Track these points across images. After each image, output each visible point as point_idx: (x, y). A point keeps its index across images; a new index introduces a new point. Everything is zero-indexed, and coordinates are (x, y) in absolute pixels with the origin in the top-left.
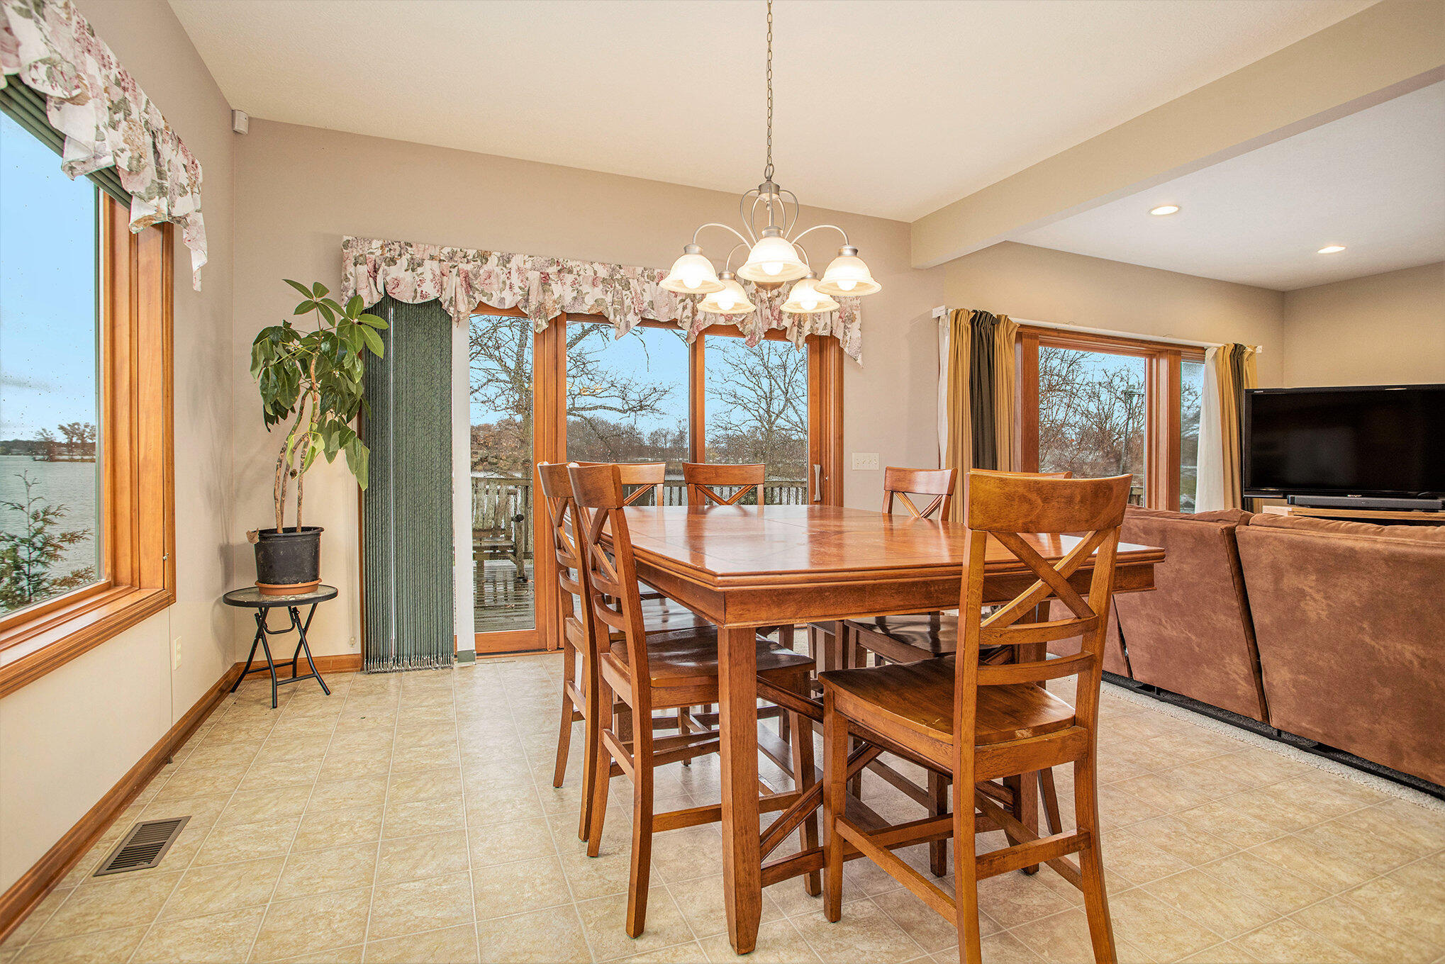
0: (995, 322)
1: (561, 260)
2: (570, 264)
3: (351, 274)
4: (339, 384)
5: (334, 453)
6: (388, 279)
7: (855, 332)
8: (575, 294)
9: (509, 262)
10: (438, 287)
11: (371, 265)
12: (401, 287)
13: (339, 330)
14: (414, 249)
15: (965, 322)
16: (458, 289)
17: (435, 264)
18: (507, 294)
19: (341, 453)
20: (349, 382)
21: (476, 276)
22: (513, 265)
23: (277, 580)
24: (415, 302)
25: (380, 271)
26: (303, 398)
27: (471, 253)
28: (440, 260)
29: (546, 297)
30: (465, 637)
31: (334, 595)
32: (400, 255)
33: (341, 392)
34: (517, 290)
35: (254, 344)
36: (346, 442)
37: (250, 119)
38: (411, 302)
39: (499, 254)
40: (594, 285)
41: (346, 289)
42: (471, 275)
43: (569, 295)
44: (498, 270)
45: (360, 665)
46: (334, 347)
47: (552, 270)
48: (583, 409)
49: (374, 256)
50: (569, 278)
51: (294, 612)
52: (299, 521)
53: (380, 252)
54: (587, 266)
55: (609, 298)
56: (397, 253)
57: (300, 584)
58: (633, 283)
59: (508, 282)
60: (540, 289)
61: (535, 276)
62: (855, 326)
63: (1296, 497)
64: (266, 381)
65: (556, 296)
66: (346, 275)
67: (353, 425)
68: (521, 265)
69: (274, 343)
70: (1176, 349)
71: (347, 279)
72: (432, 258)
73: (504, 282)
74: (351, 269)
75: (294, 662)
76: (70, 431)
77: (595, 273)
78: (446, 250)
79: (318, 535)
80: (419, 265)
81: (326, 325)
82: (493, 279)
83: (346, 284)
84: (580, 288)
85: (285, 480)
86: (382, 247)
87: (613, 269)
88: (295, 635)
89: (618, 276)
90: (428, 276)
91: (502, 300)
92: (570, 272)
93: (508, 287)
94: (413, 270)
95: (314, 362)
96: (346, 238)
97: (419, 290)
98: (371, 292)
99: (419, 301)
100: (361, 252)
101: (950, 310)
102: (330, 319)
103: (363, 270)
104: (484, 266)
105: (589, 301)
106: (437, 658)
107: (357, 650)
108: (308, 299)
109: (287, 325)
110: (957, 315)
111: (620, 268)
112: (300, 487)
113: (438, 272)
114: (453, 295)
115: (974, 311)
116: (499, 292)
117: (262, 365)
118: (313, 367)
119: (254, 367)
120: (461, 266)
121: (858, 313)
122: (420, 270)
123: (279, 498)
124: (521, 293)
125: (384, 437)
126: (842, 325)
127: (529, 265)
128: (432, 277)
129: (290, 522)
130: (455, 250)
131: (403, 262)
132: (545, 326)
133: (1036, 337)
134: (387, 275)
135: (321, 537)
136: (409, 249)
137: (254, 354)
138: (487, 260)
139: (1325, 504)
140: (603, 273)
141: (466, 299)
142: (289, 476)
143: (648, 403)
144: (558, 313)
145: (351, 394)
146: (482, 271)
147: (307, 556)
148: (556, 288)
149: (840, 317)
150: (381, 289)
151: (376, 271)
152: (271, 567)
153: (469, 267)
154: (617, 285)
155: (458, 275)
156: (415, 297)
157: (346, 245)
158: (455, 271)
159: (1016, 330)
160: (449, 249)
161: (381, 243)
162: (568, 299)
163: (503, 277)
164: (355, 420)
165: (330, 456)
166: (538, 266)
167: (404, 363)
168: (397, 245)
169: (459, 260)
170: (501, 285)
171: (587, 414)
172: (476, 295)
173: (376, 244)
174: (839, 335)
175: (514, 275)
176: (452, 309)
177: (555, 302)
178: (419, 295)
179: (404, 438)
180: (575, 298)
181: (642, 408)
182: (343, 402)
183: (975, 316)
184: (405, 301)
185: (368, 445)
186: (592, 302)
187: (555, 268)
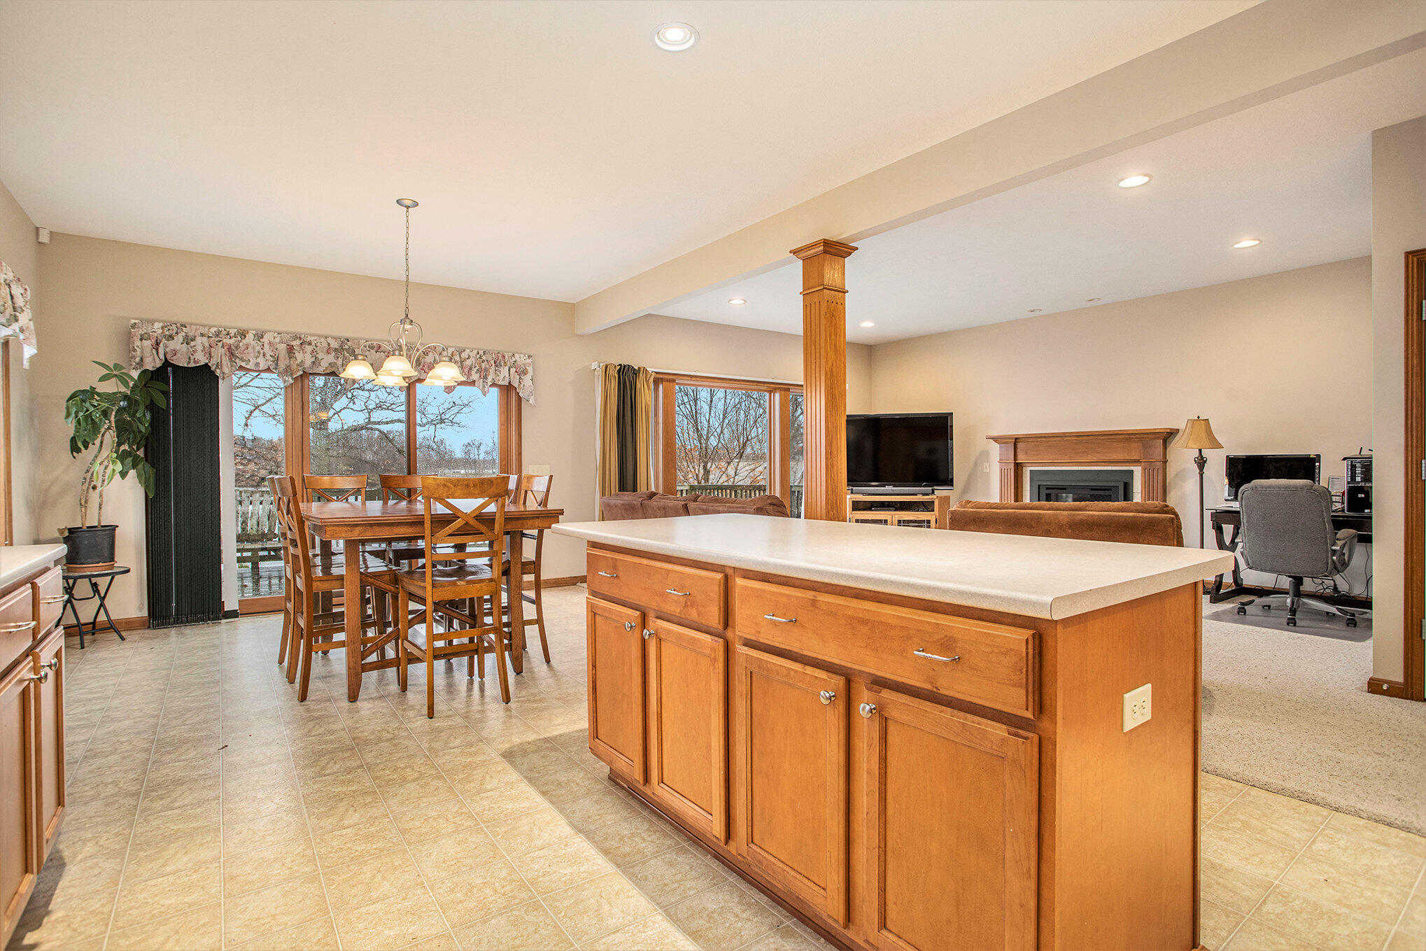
0: (636, 372)
1: (302, 336)
2: (309, 339)
3: (138, 347)
4: (131, 426)
5: (127, 472)
6: (168, 349)
7: (527, 380)
8: (313, 359)
9: (262, 337)
10: (207, 355)
11: (154, 341)
12: (178, 355)
13: (131, 392)
14: (187, 329)
15: (613, 372)
16: (223, 357)
17: (205, 339)
18: (261, 360)
19: (132, 473)
20: (139, 424)
21: (237, 347)
22: (265, 339)
23: (83, 561)
24: (189, 366)
25: (161, 345)
26: (103, 435)
27: (233, 332)
28: (209, 337)
29: (292, 362)
30: (230, 601)
31: (128, 571)
32: (177, 333)
33: (134, 432)
34: (268, 357)
35: (68, 401)
36: (137, 465)
37: (51, 233)
38: (186, 366)
39: (254, 332)
40: (328, 352)
41: (134, 357)
42: (233, 347)
43: (308, 361)
44: (253, 343)
45: (148, 624)
46: (130, 405)
47: (296, 343)
48: (379, 423)
49: (156, 334)
50: (309, 349)
51: (95, 586)
52: (99, 521)
53: (160, 331)
54: (322, 340)
55: (341, 361)
56: (175, 332)
57: (101, 564)
59: (262, 352)
60: (287, 356)
61: (282, 348)
62: (528, 377)
63: (854, 488)
64: (78, 427)
65: (299, 361)
66: (134, 347)
67: (141, 453)
68: (272, 340)
69: (83, 401)
70: (786, 387)
71: (135, 350)
72: (202, 335)
73: (259, 352)
74: (138, 343)
75: (94, 623)
77: (329, 344)
78: (213, 330)
79: (114, 530)
80: (192, 340)
81: (123, 389)
82: (250, 349)
83: (134, 353)
84: (317, 355)
85: (87, 492)
86: (162, 328)
87: (342, 342)
88: (97, 601)
89: (346, 347)
90: (199, 348)
91: (257, 364)
92: (310, 344)
93: (261, 355)
94: (187, 344)
95: (114, 413)
96: (133, 321)
97: (192, 358)
98: (154, 359)
99: (192, 365)
100: (146, 331)
101: (601, 365)
102: (126, 384)
103: (147, 343)
104: (243, 341)
105: (324, 364)
106: (208, 615)
107: (145, 613)
108: (108, 372)
109: (93, 389)
110: (607, 368)
111: (348, 341)
112: (101, 496)
113: (207, 345)
114: (219, 361)
115: (620, 365)
116: (254, 359)
117: (73, 415)
118: (113, 416)
119: (68, 415)
120: (225, 340)
121: (530, 369)
122: (192, 344)
123: (83, 503)
124: (272, 359)
125: (167, 460)
126: (518, 377)
127: (277, 340)
128: (202, 348)
129: (92, 521)
130: (220, 329)
131: (180, 338)
132: (291, 381)
133: (673, 381)
134: (166, 347)
135: (116, 532)
136: (184, 329)
137: (68, 408)
138: (245, 337)
139: (878, 493)
140: (334, 344)
141: (229, 364)
142: (91, 489)
143: (447, 417)
144: (301, 373)
145: (140, 432)
146: (241, 344)
147: (106, 544)
148: (299, 356)
149: (516, 372)
150: (162, 356)
151: (158, 344)
152: (77, 553)
153: (232, 341)
154: (346, 353)
155: (223, 347)
156: (189, 363)
157: (134, 326)
158: (220, 344)
159: (653, 377)
160: (216, 329)
161: (161, 324)
162: (308, 363)
163: (258, 348)
164: (142, 450)
165: (123, 474)
166: (284, 340)
167: (182, 409)
168: (174, 326)
169: (224, 337)
170: (256, 354)
171: (384, 428)
172: (237, 361)
173: (157, 325)
174: (516, 384)
175: (267, 347)
176: (218, 371)
177: (298, 365)
178: (192, 361)
179: (182, 461)
180: (313, 363)
181: (442, 421)
182: (135, 438)
183: (620, 369)
184: (181, 365)
185: (153, 466)
186: (327, 365)
187: (298, 342)
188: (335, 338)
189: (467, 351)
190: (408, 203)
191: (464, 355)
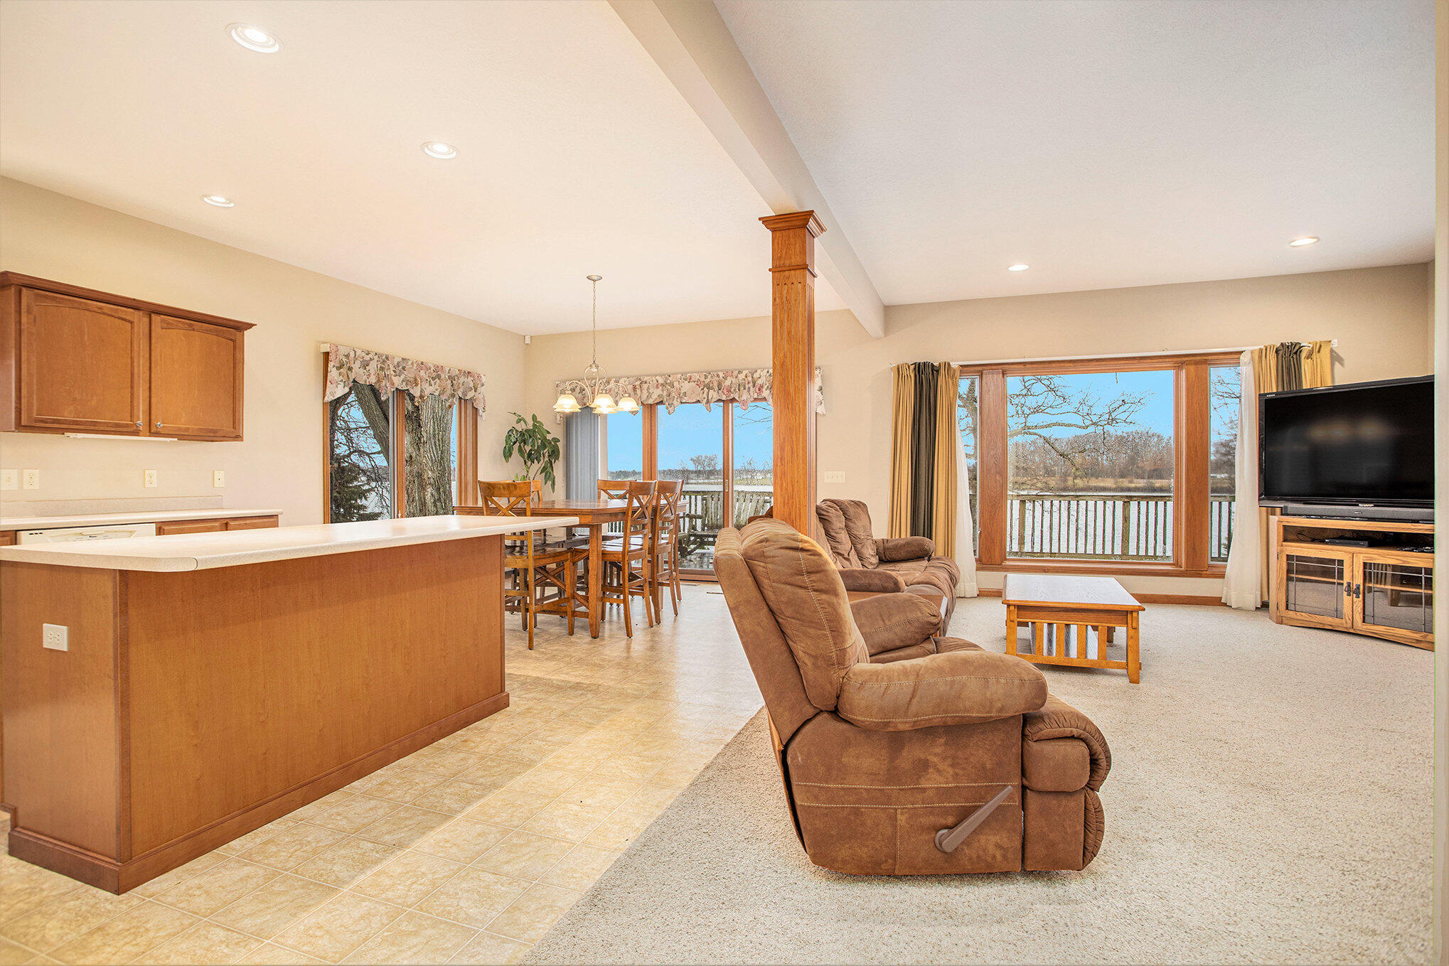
0: (935, 370)
1: (641, 377)
2: (646, 379)
8: (648, 394)
9: (618, 382)
15: (908, 372)
22: (620, 384)
39: (613, 379)
40: (657, 387)
50: (645, 386)
54: (654, 378)
55: (665, 393)
58: (676, 384)
61: (630, 388)
65: (638, 397)
68: (624, 383)
70: (1197, 358)
76: (697, 461)
89: (669, 381)
92: (646, 383)
96: (557, 383)
101: (893, 366)
110: (898, 369)
111: (670, 376)
115: (915, 363)
127: (627, 383)
133: (1001, 372)
140: (661, 381)
148: (639, 393)
157: (557, 386)
159: (959, 372)
166: (631, 382)
187: (639, 382)
188: (661, 375)
189: (759, 371)
190: (595, 278)
191: (756, 376)
